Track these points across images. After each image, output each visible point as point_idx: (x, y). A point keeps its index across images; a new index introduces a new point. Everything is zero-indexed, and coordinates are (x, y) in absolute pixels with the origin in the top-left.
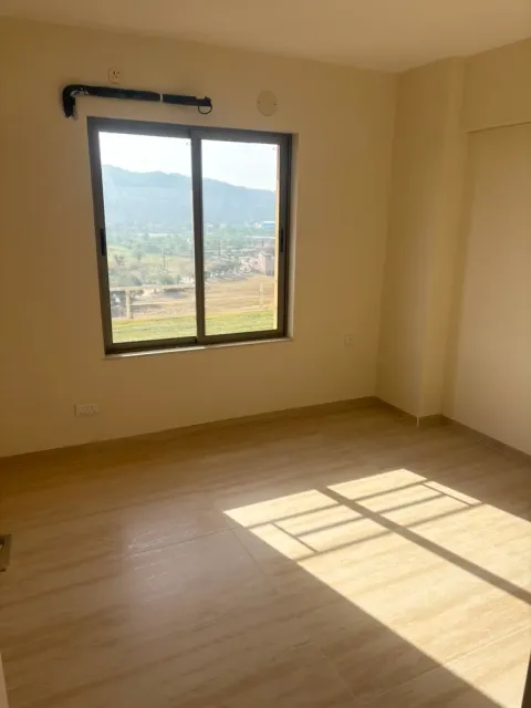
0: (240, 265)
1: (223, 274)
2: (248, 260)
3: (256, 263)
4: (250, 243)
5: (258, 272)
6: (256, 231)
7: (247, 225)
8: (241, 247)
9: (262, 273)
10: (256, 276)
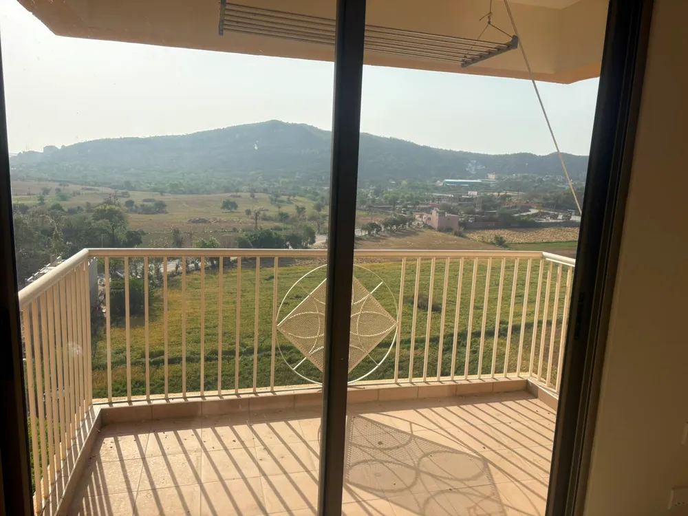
0: (414, 219)
1: (395, 227)
2: (421, 217)
3: (429, 219)
4: (427, 200)
5: (431, 228)
6: (437, 189)
7: (428, 183)
8: (418, 203)
9: (434, 229)
10: (428, 232)
